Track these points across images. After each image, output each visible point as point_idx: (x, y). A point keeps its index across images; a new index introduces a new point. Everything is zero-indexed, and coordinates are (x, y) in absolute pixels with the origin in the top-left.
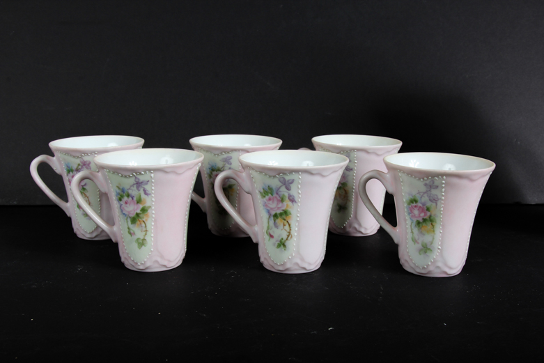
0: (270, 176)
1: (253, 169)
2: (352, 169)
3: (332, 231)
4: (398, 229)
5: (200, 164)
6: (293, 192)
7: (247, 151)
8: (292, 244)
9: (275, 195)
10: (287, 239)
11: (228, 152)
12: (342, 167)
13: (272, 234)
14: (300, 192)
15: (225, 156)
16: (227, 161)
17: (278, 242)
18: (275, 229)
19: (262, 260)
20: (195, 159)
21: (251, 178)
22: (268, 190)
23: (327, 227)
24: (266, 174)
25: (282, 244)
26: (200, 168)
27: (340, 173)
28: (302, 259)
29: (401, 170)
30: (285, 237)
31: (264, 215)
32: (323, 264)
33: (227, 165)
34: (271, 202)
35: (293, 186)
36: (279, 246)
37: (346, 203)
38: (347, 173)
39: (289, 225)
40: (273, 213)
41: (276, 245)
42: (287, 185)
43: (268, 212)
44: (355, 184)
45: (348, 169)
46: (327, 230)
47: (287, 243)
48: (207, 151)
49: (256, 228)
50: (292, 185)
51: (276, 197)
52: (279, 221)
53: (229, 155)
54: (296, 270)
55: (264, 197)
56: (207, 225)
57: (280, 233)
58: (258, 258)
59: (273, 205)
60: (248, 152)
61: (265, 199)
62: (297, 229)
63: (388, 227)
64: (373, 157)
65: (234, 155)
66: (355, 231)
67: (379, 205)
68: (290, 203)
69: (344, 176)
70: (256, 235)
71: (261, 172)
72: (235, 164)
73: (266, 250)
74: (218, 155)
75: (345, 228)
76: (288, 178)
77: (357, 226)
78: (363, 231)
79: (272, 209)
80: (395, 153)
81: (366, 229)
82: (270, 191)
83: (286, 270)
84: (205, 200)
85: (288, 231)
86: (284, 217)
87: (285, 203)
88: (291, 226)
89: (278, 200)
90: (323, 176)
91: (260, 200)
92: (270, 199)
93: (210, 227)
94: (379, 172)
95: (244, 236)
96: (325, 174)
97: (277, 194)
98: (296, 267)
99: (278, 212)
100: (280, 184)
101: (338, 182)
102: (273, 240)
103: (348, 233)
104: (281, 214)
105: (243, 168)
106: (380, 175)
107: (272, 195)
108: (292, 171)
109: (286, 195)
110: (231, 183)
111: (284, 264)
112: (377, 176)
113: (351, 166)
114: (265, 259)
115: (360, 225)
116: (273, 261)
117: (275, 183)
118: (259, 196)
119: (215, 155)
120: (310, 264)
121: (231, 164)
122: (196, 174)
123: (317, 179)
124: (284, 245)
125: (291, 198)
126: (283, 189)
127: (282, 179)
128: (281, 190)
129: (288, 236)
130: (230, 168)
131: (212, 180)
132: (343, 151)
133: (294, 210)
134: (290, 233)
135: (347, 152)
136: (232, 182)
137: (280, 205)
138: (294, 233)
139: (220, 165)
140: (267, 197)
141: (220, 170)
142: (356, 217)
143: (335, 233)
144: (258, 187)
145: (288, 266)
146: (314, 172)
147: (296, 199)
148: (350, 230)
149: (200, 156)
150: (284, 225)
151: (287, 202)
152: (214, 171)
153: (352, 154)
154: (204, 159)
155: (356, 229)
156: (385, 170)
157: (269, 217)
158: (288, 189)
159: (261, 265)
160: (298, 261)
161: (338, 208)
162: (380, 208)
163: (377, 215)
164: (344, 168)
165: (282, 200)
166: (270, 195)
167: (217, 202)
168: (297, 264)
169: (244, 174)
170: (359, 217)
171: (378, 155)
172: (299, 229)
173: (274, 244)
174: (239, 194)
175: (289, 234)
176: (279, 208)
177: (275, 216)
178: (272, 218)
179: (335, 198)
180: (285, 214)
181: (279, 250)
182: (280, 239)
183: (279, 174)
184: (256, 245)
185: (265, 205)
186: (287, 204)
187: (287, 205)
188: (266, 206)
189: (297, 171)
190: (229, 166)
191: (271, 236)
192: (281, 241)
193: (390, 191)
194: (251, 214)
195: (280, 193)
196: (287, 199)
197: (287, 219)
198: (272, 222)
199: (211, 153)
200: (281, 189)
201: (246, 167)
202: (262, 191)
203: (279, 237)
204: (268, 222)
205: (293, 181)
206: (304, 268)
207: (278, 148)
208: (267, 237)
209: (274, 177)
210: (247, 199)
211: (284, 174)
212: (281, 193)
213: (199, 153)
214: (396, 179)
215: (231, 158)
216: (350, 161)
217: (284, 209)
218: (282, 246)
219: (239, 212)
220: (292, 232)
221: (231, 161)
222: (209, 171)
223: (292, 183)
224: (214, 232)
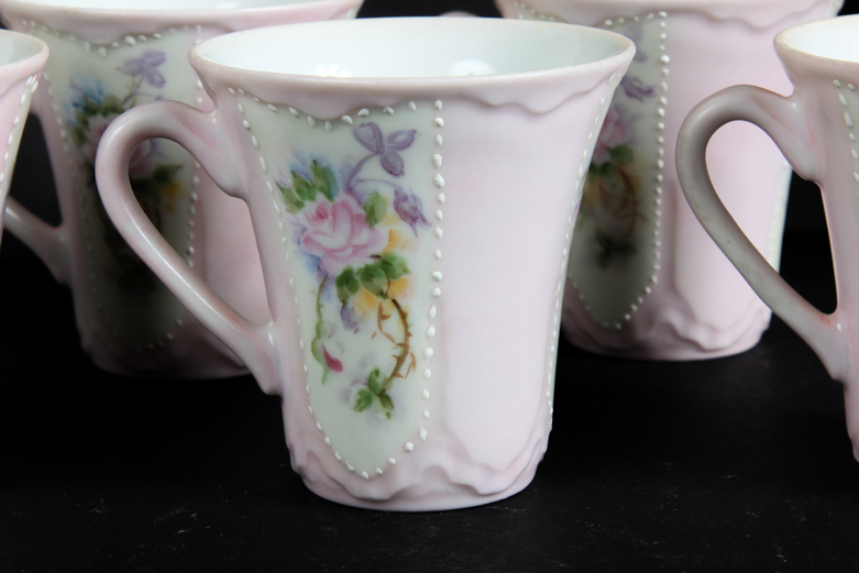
0: (319, 122)
1: (248, 94)
2: (649, 92)
3: (577, 341)
4: (840, 320)
5: (33, 83)
6: (415, 181)
7: (220, 27)
8: (414, 391)
9: (341, 196)
10: (395, 373)
11: (150, 36)
12: (606, 78)
13: (335, 353)
14: (441, 180)
15: (136, 50)
16: (147, 71)
17: (362, 387)
18: (344, 335)
19: (299, 459)
20: (15, 59)
21: (244, 133)
22: (312, 178)
23: (557, 320)
24: (301, 114)
25: (377, 394)
26: (34, 97)
27: (598, 103)
28: (460, 453)
29: (844, 81)
30: (386, 364)
31: (299, 281)
32: (544, 468)
33: (146, 87)
34: (325, 226)
35: (412, 159)
36: (364, 402)
37: (632, 229)
38: (634, 106)
39: (403, 316)
40: (337, 269)
41: (354, 397)
42: (390, 153)
43: (318, 266)
44: (662, 152)
45: (632, 89)
46: (555, 334)
47: (397, 390)
48: (63, 33)
49: (272, 335)
50: (406, 155)
51: (345, 205)
52: (361, 300)
53: (153, 46)
54: (435, 494)
55: (299, 205)
56: (75, 335)
57: (368, 348)
58: (284, 453)
59: (334, 237)
60: (228, 30)
61: (300, 215)
62: (432, 331)
63: (801, 316)
64: (733, 39)
65: (171, 45)
66: (669, 340)
67: (767, 233)
68: (403, 228)
69: (616, 120)
70: (270, 362)
71: (281, 106)
72: (180, 83)
73: (313, 418)
74: (108, 47)
75: (628, 328)
76: (389, 124)
77: (675, 319)
78: (701, 336)
79: (331, 252)
80: (823, 18)
81: (713, 330)
82: (319, 183)
83: (397, 496)
84: (64, 235)
85: (400, 338)
86: (381, 282)
87: (382, 229)
88: (410, 320)
89: (355, 218)
90: (533, 115)
91: (281, 221)
92: (321, 216)
93: (87, 340)
94: (758, 93)
95: (225, 372)
96: (537, 104)
97: (350, 190)
98: (436, 485)
99: (357, 264)
100: (359, 151)
101: (592, 137)
102: (340, 381)
103: (641, 347)
104: (368, 274)
105: (211, 93)
106: (762, 105)
107: (329, 196)
108: (405, 98)
109: (387, 194)
110: (164, 162)
111: (385, 476)
112: (749, 108)
113: (647, 77)
114: (311, 455)
115: (689, 314)
116: (342, 464)
117: (338, 148)
118: (277, 205)
119: (95, 47)
120: (490, 470)
121: (162, 83)
122: (20, 121)
123: (506, 125)
124: (385, 399)
125: (406, 206)
126: (373, 171)
127: (367, 132)
128: (363, 174)
129: (400, 360)
130: (159, 98)
131: (86, 149)
132: (615, 19)
133: (420, 254)
134: (405, 346)
135: (629, 20)
136: (170, 153)
137: (364, 236)
138: (422, 347)
139: (118, 87)
140: (310, 207)
141: (114, 110)
142: (672, 284)
143: (592, 348)
144: (273, 168)
145: (404, 479)
146: (494, 99)
147: (427, 211)
148: (651, 335)
149: (32, 51)
150: (382, 317)
151: (391, 225)
152: (94, 111)
153: (649, 29)
154: (50, 61)
155: (671, 330)
156: (781, 84)
157: (322, 287)
158: (394, 169)
159: (296, 481)
160: (445, 460)
161: (599, 248)
162: (770, 246)
163: (753, 267)
164: (615, 82)
165: (371, 217)
166: (320, 197)
167: (114, 239)
168: (439, 472)
169: (214, 120)
170: (686, 283)
171: (754, 29)
172: (442, 331)
173: (345, 396)
174: (199, 204)
175: (403, 355)
176: (357, 249)
177: (346, 280)
178: (333, 290)
179: (586, 207)
180: (384, 270)
181: (364, 414)
182: (368, 371)
183: (353, 112)
184: (275, 402)
185: (305, 239)
186: (390, 232)
187: (392, 237)
188: (308, 240)
189: (425, 97)
190: (155, 91)
191: (333, 364)
192: (371, 383)
193: (808, 170)
194: (251, 285)
195: (359, 188)
196: (390, 210)
197: (394, 292)
198: (332, 306)
199: (80, 38)
200: (365, 173)
201: (223, 87)
202: (289, 181)
203: (363, 364)
204: (319, 307)
205: (409, 140)
206: (468, 489)
207: (353, 12)
208: (315, 368)
209: (337, 122)
210: (232, 220)
211: (376, 108)
212: (365, 189)
213: (29, 38)
214: (826, 118)
215: (160, 59)
216: (640, 58)
217: (378, 250)
218: (376, 401)
219: (202, 273)
220: (412, 342)
221: (162, 69)
222: (72, 114)
223: (407, 144)
224: (103, 362)
